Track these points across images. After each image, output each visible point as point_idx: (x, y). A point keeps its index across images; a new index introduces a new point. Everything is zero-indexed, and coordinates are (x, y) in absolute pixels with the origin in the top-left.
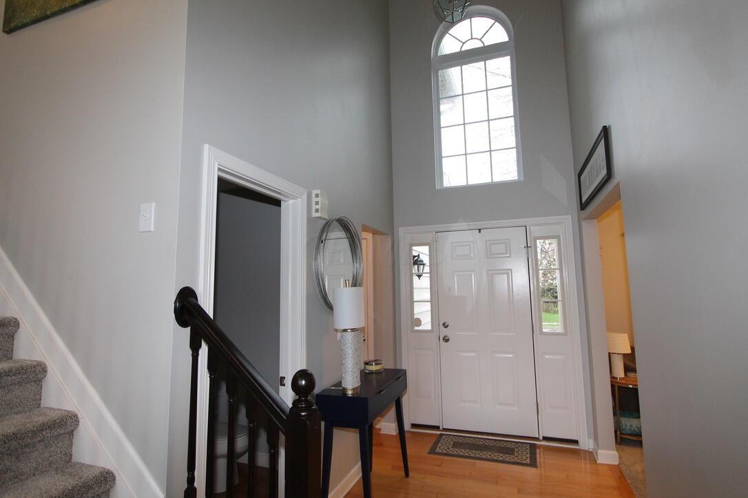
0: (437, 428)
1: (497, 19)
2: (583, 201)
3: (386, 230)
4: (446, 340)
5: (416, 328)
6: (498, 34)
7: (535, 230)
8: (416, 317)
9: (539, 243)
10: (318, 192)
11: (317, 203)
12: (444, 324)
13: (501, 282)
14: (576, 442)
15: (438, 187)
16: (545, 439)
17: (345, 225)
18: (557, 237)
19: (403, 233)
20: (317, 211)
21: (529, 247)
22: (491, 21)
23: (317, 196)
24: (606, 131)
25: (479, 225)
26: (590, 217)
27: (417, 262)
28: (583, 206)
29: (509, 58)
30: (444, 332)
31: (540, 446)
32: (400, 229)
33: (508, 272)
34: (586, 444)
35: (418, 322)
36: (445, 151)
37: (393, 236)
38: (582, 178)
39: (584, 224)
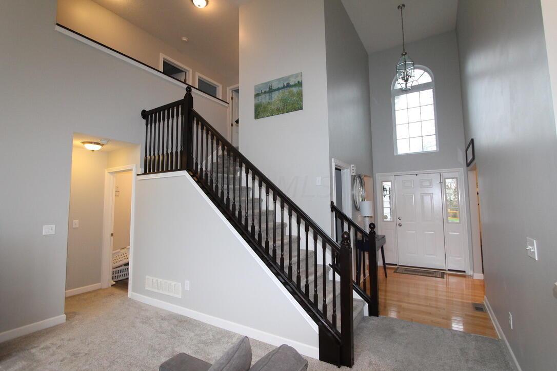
0: (396, 265)
1: (425, 71)
2: (468, 162)
3: (372, 175)
4: (400, 225)
5: (385, 220)
6: (426, 78)
7: (445, 175)
8: (385, 215)
9: (447, 181)
10: (353, 165)
11: (353, 170)
12: (399, 218)
13: (427, 199)
14: (464, 272)
15: (395, 154)
16: (449, 270)
17: (359, 177)
18: (456, 178)
19: (378, 176)
20: (353, 172)
21: (442, 183)
22: (422, 71)
23: (353, 167)
24: (472, 140)
25: (416, 172)
26: (471, 170)
27: (384, 189)
28: (468, 165)
29: (432, 90)
30: (399, 221)
31: (446, 274)
32: (377, 174)
33: (431, 194)
34: (469, 272)
35: (386, 217)
36: (398, 136)
37: (373, 177)
38: (468, 152)
39: (469, 172)
